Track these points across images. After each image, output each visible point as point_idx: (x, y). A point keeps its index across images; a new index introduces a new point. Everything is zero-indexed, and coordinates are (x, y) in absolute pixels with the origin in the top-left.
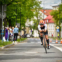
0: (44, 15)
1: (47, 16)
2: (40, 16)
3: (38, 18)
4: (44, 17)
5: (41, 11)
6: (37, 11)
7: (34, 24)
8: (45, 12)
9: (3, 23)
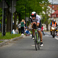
0: (52, 10)
1: (55, 11)
2: (48, 11)
3: (46, 13)
4: (52, 12)
5: (50, 6)
6: (46, 6)
7: (42, 18)
8: (53, 7)
9: (14, 16)
